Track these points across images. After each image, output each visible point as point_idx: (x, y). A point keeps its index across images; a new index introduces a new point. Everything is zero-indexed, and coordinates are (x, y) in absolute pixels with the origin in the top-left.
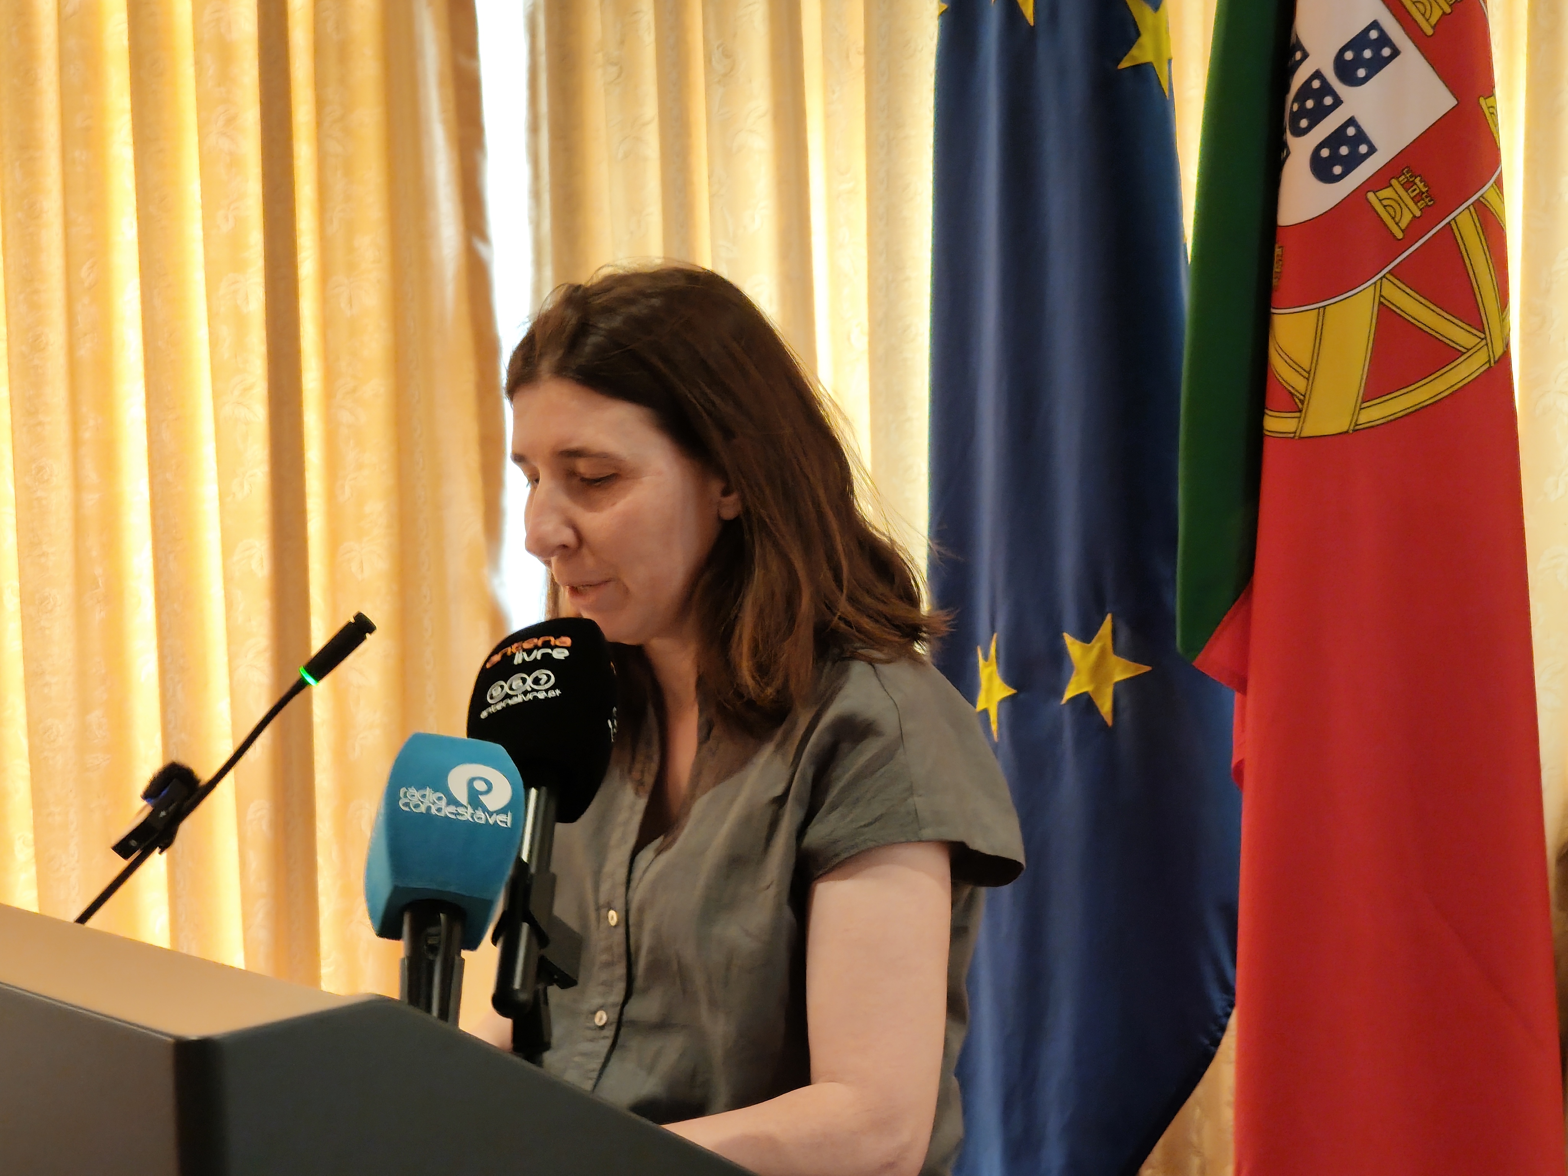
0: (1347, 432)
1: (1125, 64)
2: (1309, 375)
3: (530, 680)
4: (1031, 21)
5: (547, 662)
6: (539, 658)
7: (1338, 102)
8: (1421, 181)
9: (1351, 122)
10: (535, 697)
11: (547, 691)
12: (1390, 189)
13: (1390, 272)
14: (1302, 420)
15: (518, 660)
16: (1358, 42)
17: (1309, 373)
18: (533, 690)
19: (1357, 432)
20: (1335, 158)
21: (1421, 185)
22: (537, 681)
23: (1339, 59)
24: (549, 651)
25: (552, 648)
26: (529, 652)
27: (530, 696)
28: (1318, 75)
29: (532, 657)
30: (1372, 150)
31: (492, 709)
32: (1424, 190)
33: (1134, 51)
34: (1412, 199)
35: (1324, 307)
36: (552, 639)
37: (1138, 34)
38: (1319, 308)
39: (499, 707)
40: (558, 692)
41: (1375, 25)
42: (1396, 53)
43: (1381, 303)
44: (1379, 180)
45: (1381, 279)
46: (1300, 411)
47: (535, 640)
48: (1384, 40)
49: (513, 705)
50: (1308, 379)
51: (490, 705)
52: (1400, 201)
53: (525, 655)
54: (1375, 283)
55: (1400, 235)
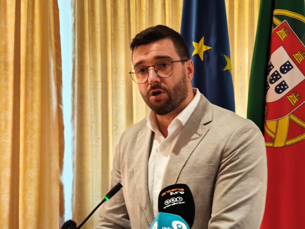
0: (283, 147)
1: (225, 70)
2: (275, 134)
3: (176, 199)
4: (203, 60)
5: (179, 195)
6: (177, 193)
7: (281, 77)
8: (298, 94)
9: (284, 81)
10: (178, 203)
11: (181, 202)
12: (292, 96)
13: (292, 113)
14: (274, 144)
15: (171, 194)
16: (285, 65)
17: (275, 133)
18: (178, 202)
19: (285, 146)
20: (280, 89)
21: (298, 95)
22: (178, 199)
23: (281, 69)
24: (179, 192)
25: (180, 191)
26: (174, 192)
27: (177, 203)
28: (276, 71)
29: (175, 194)
30: (288, 87)
31: (167, 206)
32: (299, 96)
33: (226, 67)
34: (296, 97)
35: (278, 120)
36: (179, 189)
37: (227, 64)
38: (277, 120)
39: (169, 206)
40: (184, 202)
41: (288, 61)
42: (292, 67)
43: (290, 119)
44: (289, 94)
45: (290, 114)
46: (273, 142)
47: (175, 189)
48: (290, 65)
49: (173, 205)
50: (275, 135)
51: (166, 205)
52: (294, 98)
53: (173, 193)
54: (289, 115)
55: (294, 105)
